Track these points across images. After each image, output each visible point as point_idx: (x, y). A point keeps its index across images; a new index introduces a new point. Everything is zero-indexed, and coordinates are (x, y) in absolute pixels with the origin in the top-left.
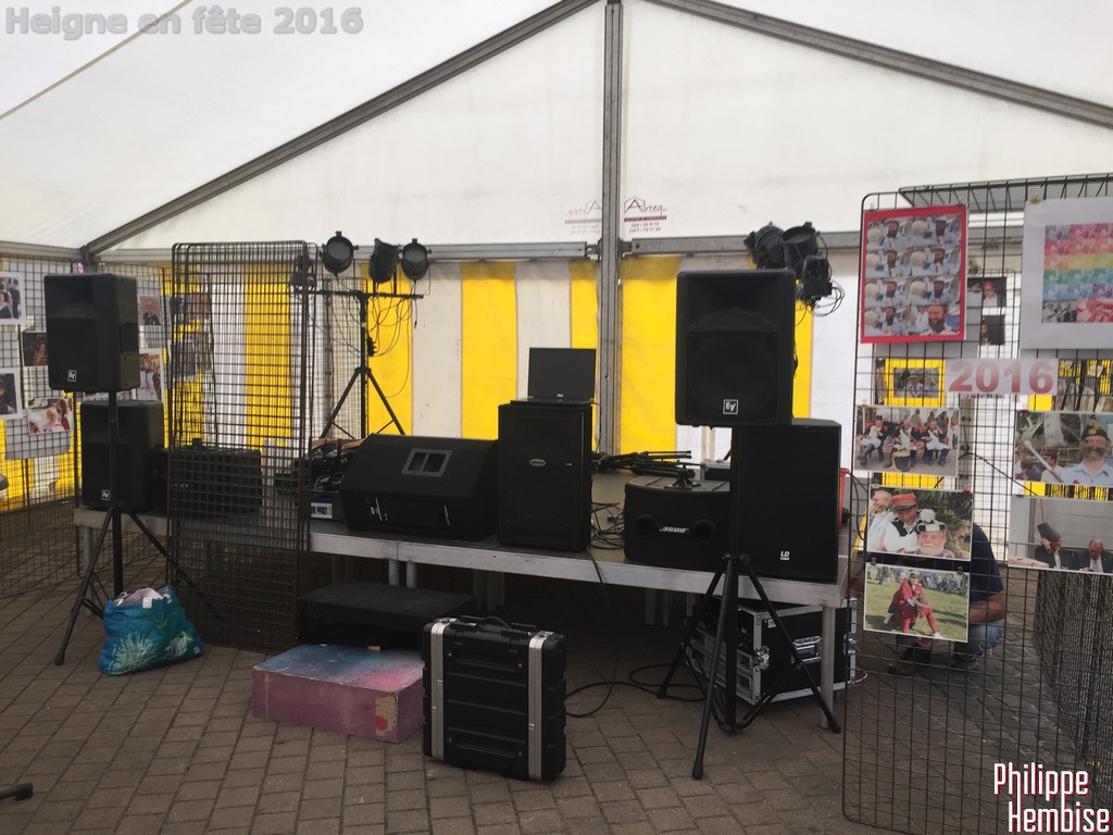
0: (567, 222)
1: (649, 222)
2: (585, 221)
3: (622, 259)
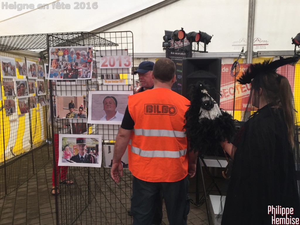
1: (262, 46)
3: (253, 58)
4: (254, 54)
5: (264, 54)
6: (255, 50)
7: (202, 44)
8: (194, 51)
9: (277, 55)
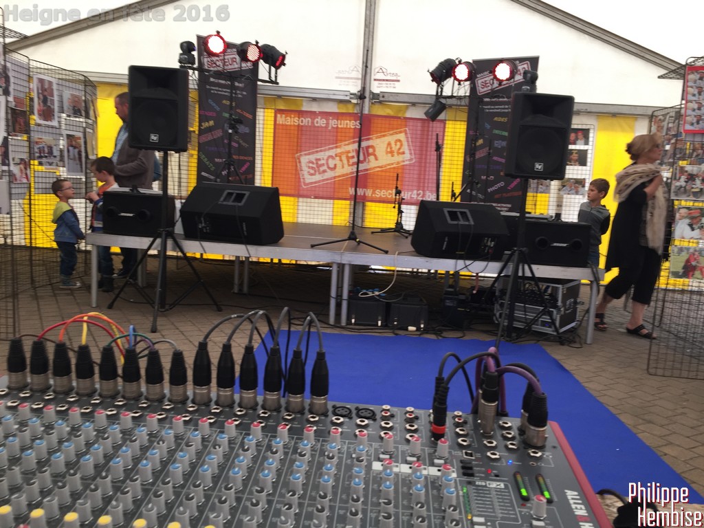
0: (337, 78)
1: (389, 82)
2: (348, 78)
3: (372, 103)
4: (375, 96)
5: (391, 99)
6: (376, 88)
9: (414, 101)
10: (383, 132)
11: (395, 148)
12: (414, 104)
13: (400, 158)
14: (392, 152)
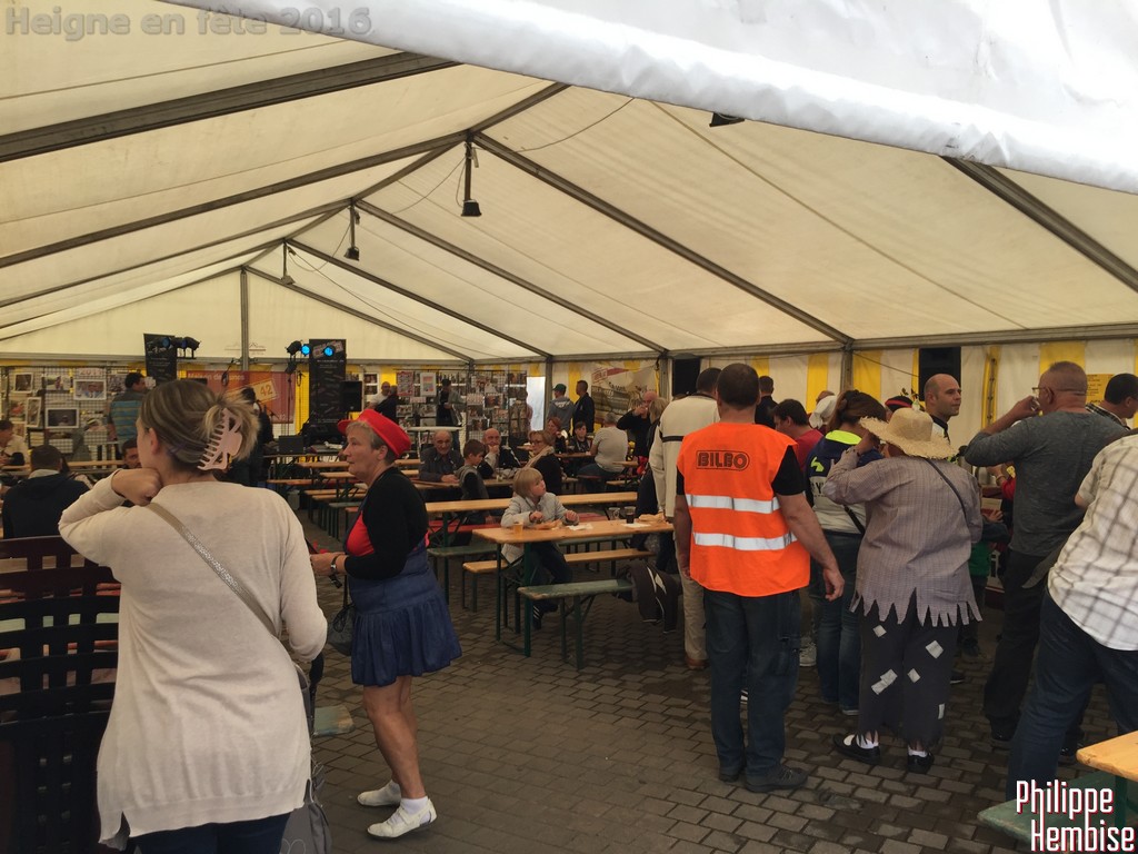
0: (226, 350)
1: (258, 352)
2: (234, 350)
3: (249, 364)
4: (250, 360)
5: (262, 361)
6: (252, 357)
7: (189, 350)
8: (181, 358)
9: (277, 362)
10: (258, 381)
11: (267, 390)
12: (276, 364)
13: (270, 396)
14: (264, 393)
